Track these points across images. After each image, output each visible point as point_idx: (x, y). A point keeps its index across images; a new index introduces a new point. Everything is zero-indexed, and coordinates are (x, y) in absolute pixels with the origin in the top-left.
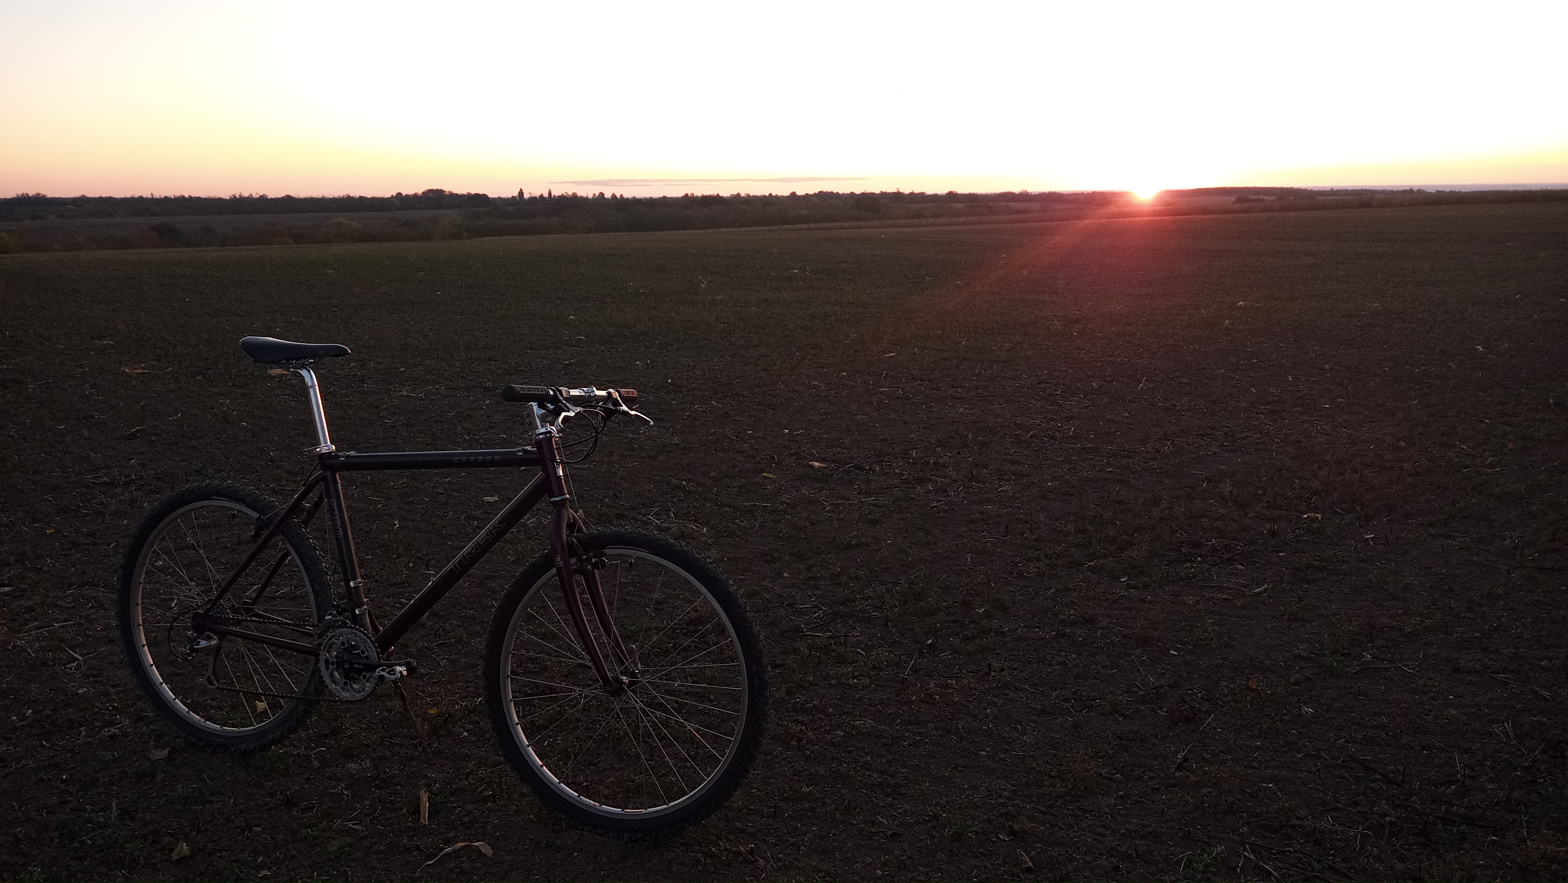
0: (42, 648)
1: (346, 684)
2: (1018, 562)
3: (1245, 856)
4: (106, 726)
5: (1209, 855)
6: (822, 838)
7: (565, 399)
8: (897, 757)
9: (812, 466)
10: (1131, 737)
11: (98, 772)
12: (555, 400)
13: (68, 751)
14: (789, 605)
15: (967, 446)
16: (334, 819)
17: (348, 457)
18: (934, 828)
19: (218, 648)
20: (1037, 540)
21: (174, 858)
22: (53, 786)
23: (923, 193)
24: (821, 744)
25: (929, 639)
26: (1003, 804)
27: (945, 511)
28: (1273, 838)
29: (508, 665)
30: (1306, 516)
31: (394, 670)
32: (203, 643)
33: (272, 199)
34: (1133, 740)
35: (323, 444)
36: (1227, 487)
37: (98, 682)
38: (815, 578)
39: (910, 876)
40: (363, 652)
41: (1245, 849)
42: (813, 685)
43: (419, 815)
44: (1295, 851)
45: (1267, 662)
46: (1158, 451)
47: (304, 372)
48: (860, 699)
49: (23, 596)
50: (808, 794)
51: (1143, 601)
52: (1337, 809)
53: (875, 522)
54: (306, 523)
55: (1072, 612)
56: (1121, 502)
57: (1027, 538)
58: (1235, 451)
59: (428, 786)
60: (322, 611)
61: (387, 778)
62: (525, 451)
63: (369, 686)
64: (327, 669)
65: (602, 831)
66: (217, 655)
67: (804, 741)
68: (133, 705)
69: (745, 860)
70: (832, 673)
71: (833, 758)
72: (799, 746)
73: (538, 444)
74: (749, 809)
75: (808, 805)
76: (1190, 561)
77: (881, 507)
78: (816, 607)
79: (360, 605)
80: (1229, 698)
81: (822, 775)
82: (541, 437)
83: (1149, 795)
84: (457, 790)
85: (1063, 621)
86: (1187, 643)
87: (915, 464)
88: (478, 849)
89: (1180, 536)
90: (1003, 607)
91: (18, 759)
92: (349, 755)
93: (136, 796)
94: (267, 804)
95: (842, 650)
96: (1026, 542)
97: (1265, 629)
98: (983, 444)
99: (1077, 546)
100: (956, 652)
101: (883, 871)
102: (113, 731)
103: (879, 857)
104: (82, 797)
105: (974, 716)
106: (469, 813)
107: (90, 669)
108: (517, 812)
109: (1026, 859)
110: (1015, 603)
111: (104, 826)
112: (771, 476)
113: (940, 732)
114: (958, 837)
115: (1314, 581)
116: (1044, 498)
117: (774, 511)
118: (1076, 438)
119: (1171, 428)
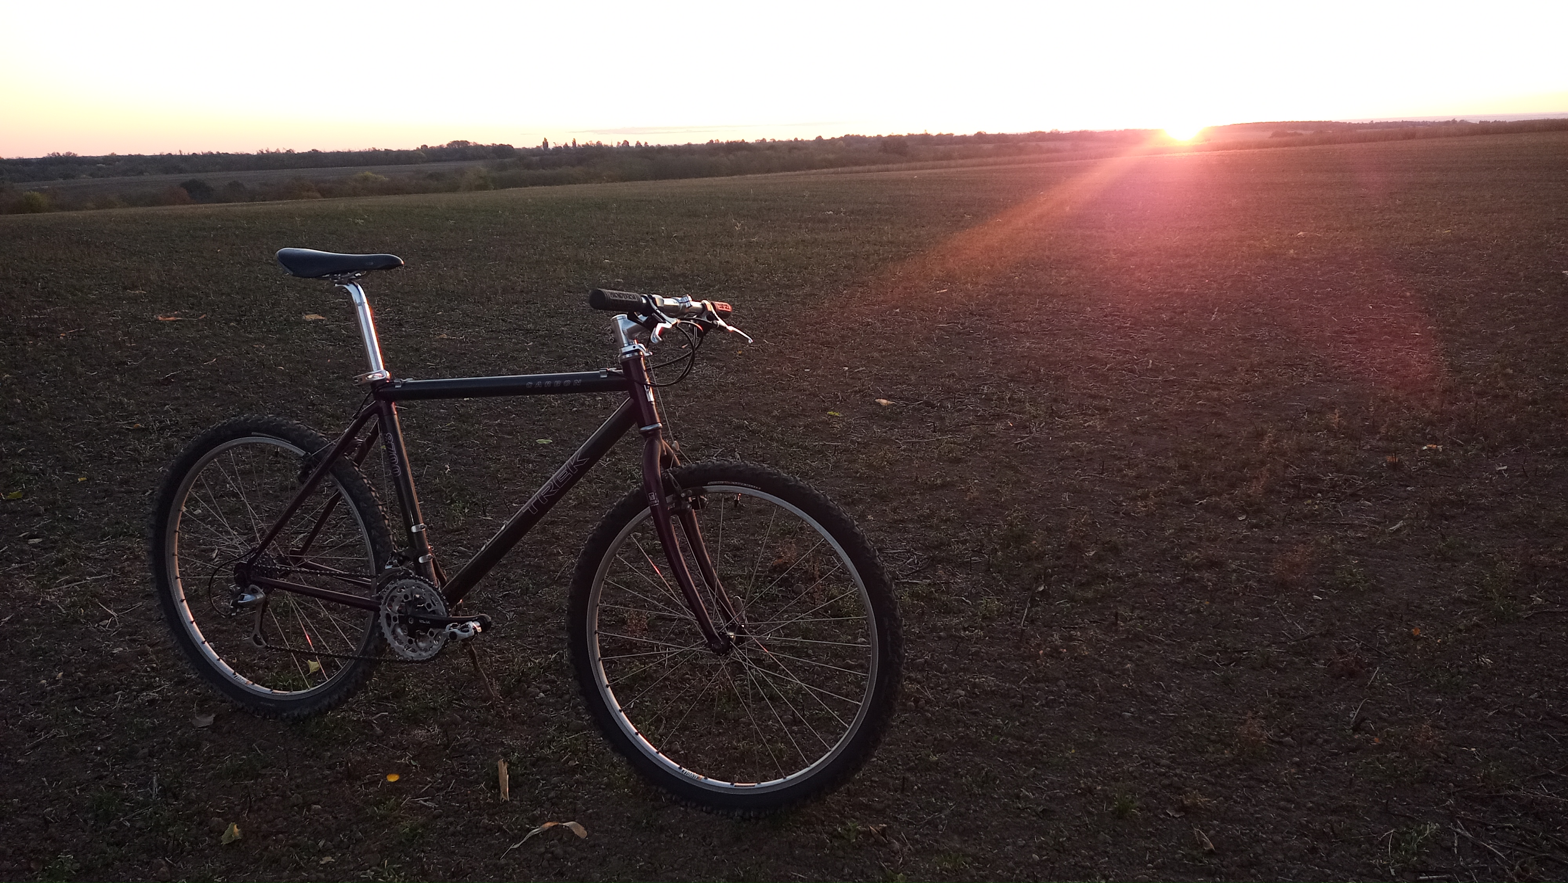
0: (74, 604)
1: (410, 642)
2: (1122, 501)
3: (1458, 833)
4: (143, 690)
5: (1420, 834)
6: (961, 815)
7: (659, 308)
8: (1031, 720)
9: (879, 404)
10: (1292, 693)
11: (136, 742)
12: (647, 310)
13: (103, 718)
15: (1041, 380)
16: (402, 794)
17: (404, 384)
18: (1091, 803)
19: (265, 603)
20: (1137, 477)
21: (224, 843)
22: (87, 759)
23: (952, 135)
24: (942, 704)
25: (1040, 585)
26: (1164, 774)
27: (1031, 448)
28: (1485, 812)
29: (594, 621)
31: (467, 626)
32: (248, 598)
33: (298, 153)
34: (1294, 697)
35: (375, 370)
36: (1334, 418)
37: (134, 641)
38: (902, 521)
40: (429, 606)
41: (1456, 825)
42: (919, 638)
43: (499, 790)
44: (1516, 827)
45: (1426, 607)
46: (1248, 382)
47: (351, 288)
48: (976, 653)
49: (53, 548)
50: (937, 763)
51: (1271, 541)
52: (1549, 776)
53: (957, 461)
54: (359, 460)
55: (1197, 554)
56: (1219, 436)
57: (1125, 475)
58: (1331, 381)
59: (505, 755)
60: (380, 562)
61: (460, 745)
62: (610, 373)
63: (437, 645)
64: (389, 625)
65: (709, 808)
66: (264, 611)
67: (922, 702)
68: (173, 665)
69: (877, 842)
70: (939, 624)
71: (958, 721)
72: (917, 707)
73: (625, 364)
74: (872, 781)
75: (939, 777)
76: (1310, 497)
77: (960, 444)
78: (909, 551)
79: (424, 552)
80: (1392, 648)
81: (950, 742)
82: (628, 356)
83: (1328, 761)
84: (538, 759)
85: (1187, 566)
86: (1330, 586)
87: (988, 399)
88: (569, 830)
89: (1293, 471)
90: (1115, 549)
91: (47, 728)
92: (415, 721)
93: (180, 769)
94: (326, 777)
95: (944, 598)
96: (1126, 480)
97: (1413, 570)
98: (1057, 379)
99: (1183, 483)
100: (1072, 599)
101: (1040, 856)
102: (153, 695)
103: (1032, 838)
104: (120, 771)
105: (1110, 672)
106: (555, 786)
107: (126, 626)
108: (609, 786)
109: (1206, 839)
110: (1127, 545)
111: (145, 805)
112: (837, 414)
113: (1075, 691)
114: (1121, 814)
115: (1453, 517)
116: (1135, 433)
117: (846, 450)
118: (1157, 370)
119: (1256, 360)
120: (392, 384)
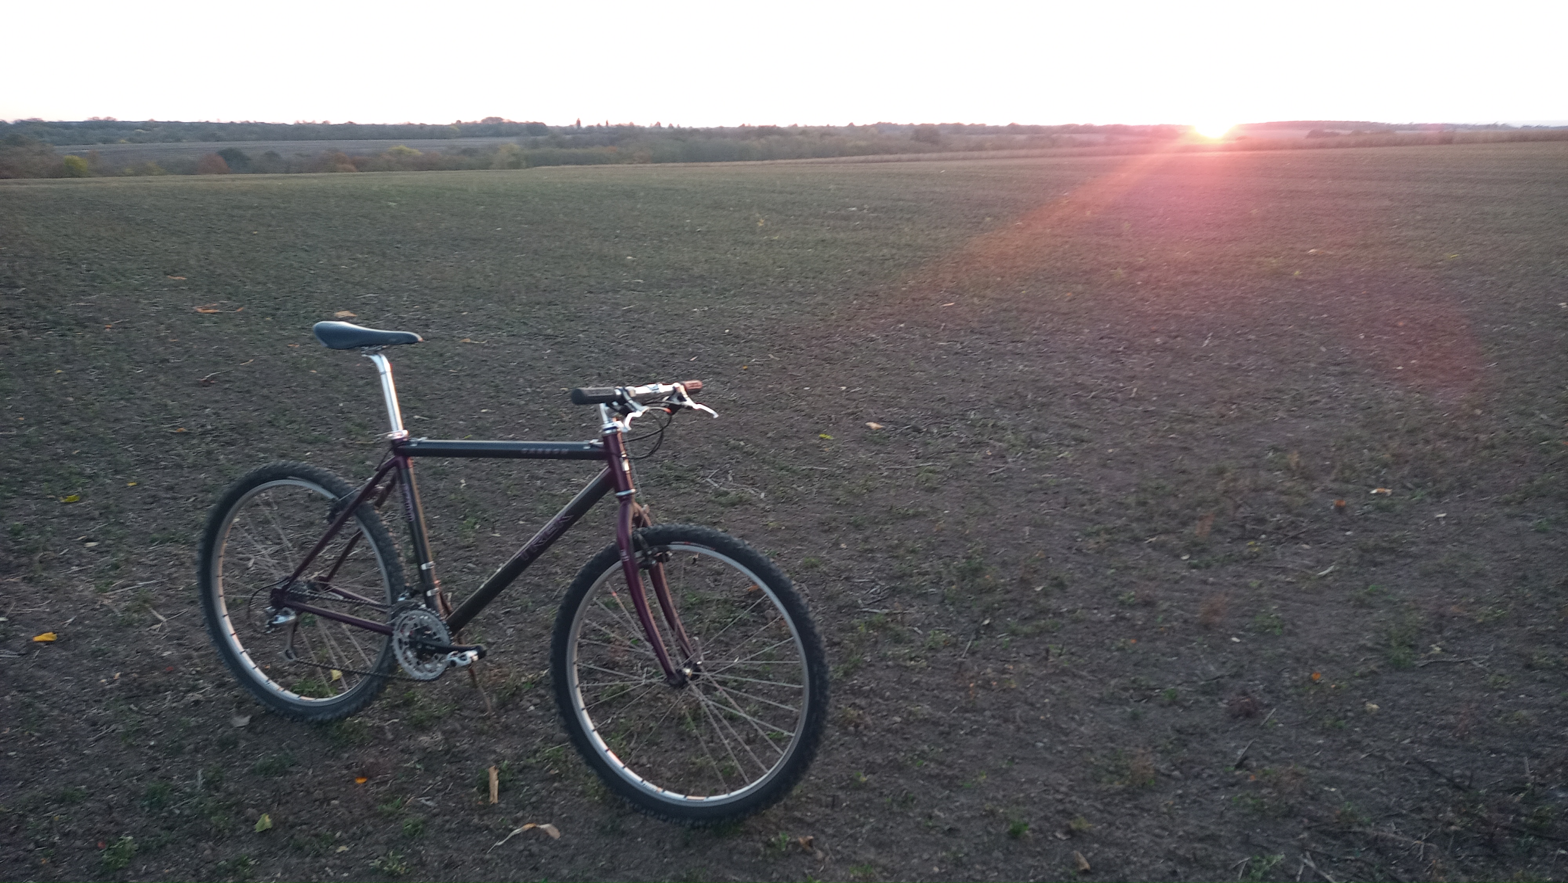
0: (128, 609)
1: (418, 663)
2: (1078, 537)
3: (1304, 862)
4: (189, 691)
5: (1269, 862)
6: (880, 830)
7: (632, 398)
8: (954, 746)
9: (869, 428)
10: (1191, 730)
11: (184, 738)
12: (622, 400)
13: (156, 716)
14: (847, 579)
15: (1026, 407)
16: (408, 794)
17: (419, 443)
18: (991, 824)
19: (295, 624)
20: (1097, 512)
21: (257, 831)
22: (142, 752)
23: (984, 125)
24: (879, 730)
25: (986, 619)
26: (1060, 801)
27: (1003, 480)
28: (1333, 846)
29: (574, 653)
30: (1374, 492)
31: (465, 655)
32: (282, 619)
33: (333, 125)
34: (1192, 734)
35: (395, 430)
36: (1294, 458)
37: (180, 645)
38: (871, 551)
39: (966, 875)
40: (435, 634)
41: (1305, 857)
42: (870, 666)
43: (489, 794)
44: (1357, 860)
45: (1332, 652)
46: (1223, 416)
47: (375, 358)
48: (917, 683)
49: (107, 552)
50: (866, 783)
51: (1205, 582)
52: (1399, 815)
53: (932, 490)
54: (379, 504)
55: (1132, 593)
56: (1183, 472)
57: (1086, 511)
58: (1303, 417)
59: (497, 762)
60: (395, 593)
61: (459, 752)
62: (592, 445)
63: (440, 667)
64: (401, 648)
65: (667, 818)
66: (295, 630)
67: (862, 727)
68: (215, 669)
69: (804, 852)
70: (889, 653)
71: (891, 746)
72: (856, 732)
73: (605, 439)
74: (807, 797)
75: (866, 796)
76: (1254, 539)
77: (938, 473)
78: (873, 581)
79: (432, 587)
80: (1291, 691)
81: (880, 765)
82: (607, 432)
83: (1208, 794)
84: (525, 767)
85: (1122, 603)
86: (1249, 630)
87: (973, 426)
88: (545, 832)
89: (1245, 511)
90: (1061, 585)
91: (108, 723)
92: (421, 727)
93: (220, 764)
94: (343, 776)
95: (899, 628)
96: (1086, 515)
97: (1330, 616)
98: (1043, 405)
99: (1138, 520)
100: (1013, 633)
101: (940, 868)
102: (197, 696)
103: (936, 853)
104: (170, 764)
105: (1032, 705)
106: (537, 793)
107: (173, 631)
108: (583, 793)
109: (1083, 860)
110: (1074, 582)
111: (191, 796)
112: (828, 437)
113: (996, 721)
114: (1015, 835)
115: (1382, 564)
116: (1104, 466)
117: (831, 476)
118: (1139, 399)
119: (1237, 390)
120: (408, 443)
